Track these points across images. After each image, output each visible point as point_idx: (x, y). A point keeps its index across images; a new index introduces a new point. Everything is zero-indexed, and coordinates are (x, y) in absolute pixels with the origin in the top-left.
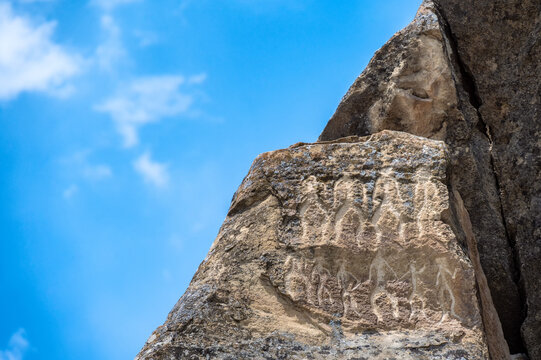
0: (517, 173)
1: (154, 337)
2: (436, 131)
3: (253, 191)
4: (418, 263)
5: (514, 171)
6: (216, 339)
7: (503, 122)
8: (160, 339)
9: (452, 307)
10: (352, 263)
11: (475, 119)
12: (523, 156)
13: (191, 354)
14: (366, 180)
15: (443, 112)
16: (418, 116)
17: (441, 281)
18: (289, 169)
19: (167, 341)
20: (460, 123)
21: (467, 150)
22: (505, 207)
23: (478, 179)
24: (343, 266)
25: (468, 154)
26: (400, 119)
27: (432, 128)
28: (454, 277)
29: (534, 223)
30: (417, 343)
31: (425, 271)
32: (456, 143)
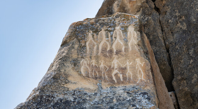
0: (169, 25)
1: (33, 92)
2: (138, 11)
3: (69, 37)
4: (129, 61)
5: (168, 25)
6: (55, 92)
7: (164, 7)
8: (35, 93)
9: (142, 76)
10: (105, 62)
11: (153, 6)
12: (171, 19)
13: (46, 97)
14: (110, 31)
15: (140, 4)
16: (131, 7)
17: (138, 67)
18: (82, 28)
19: (38, 93)
20: (147, 8)
21: (150, 18)
22: (165, 38)
23: (154, 28)
24: (102, 63)
25: (150, 19)
26: (124, 8)
27: (137, 10)
28: (143, 65)
29: (175, 43)
30: (129, 90)
31: (132, 63)
32: (146, 15)
